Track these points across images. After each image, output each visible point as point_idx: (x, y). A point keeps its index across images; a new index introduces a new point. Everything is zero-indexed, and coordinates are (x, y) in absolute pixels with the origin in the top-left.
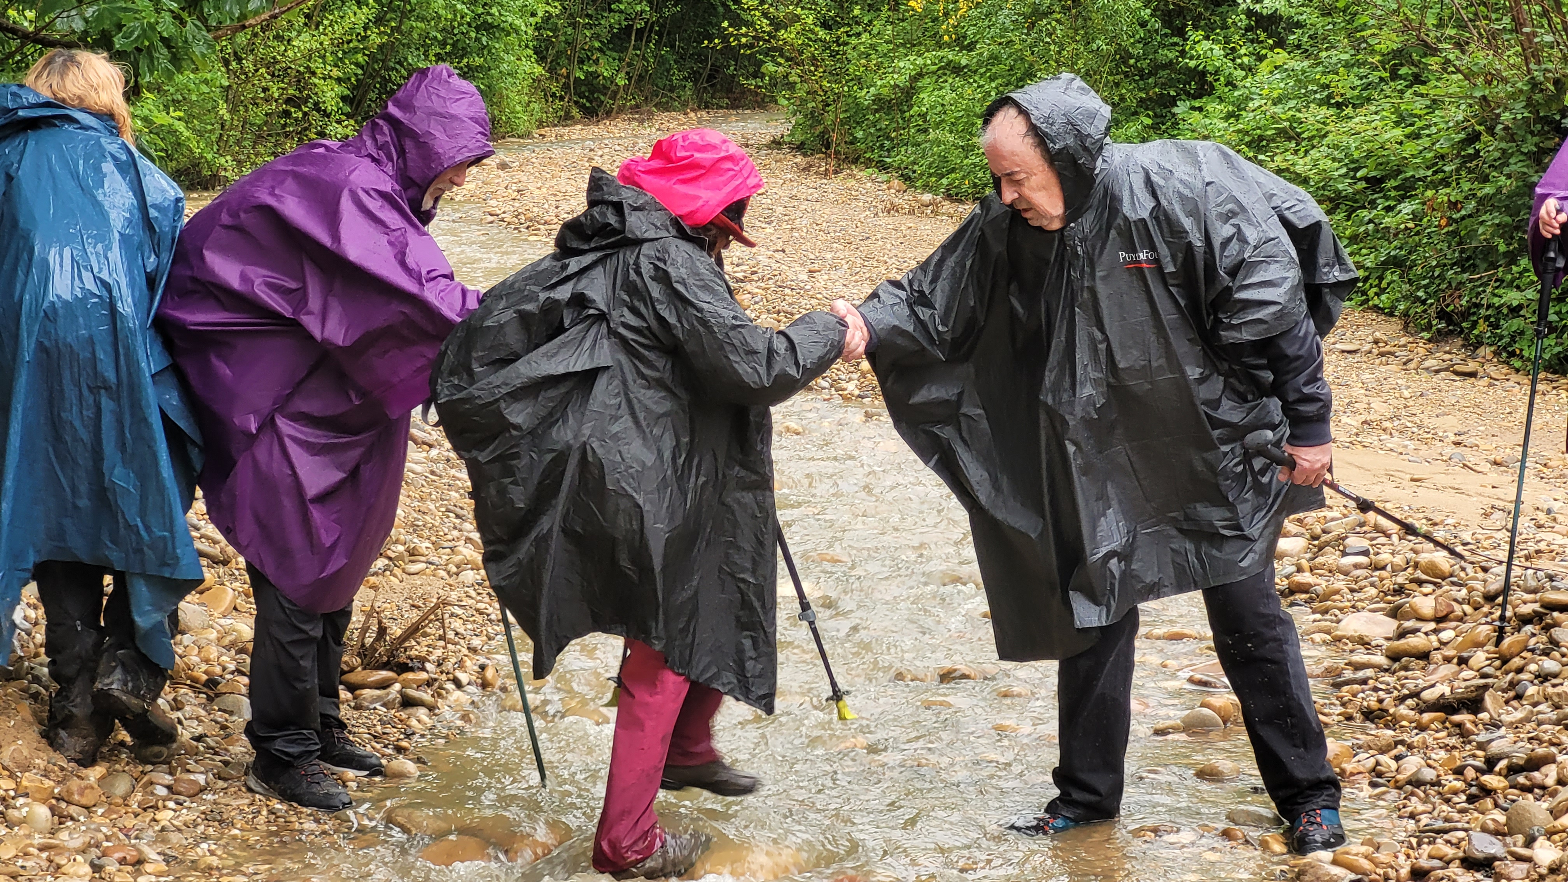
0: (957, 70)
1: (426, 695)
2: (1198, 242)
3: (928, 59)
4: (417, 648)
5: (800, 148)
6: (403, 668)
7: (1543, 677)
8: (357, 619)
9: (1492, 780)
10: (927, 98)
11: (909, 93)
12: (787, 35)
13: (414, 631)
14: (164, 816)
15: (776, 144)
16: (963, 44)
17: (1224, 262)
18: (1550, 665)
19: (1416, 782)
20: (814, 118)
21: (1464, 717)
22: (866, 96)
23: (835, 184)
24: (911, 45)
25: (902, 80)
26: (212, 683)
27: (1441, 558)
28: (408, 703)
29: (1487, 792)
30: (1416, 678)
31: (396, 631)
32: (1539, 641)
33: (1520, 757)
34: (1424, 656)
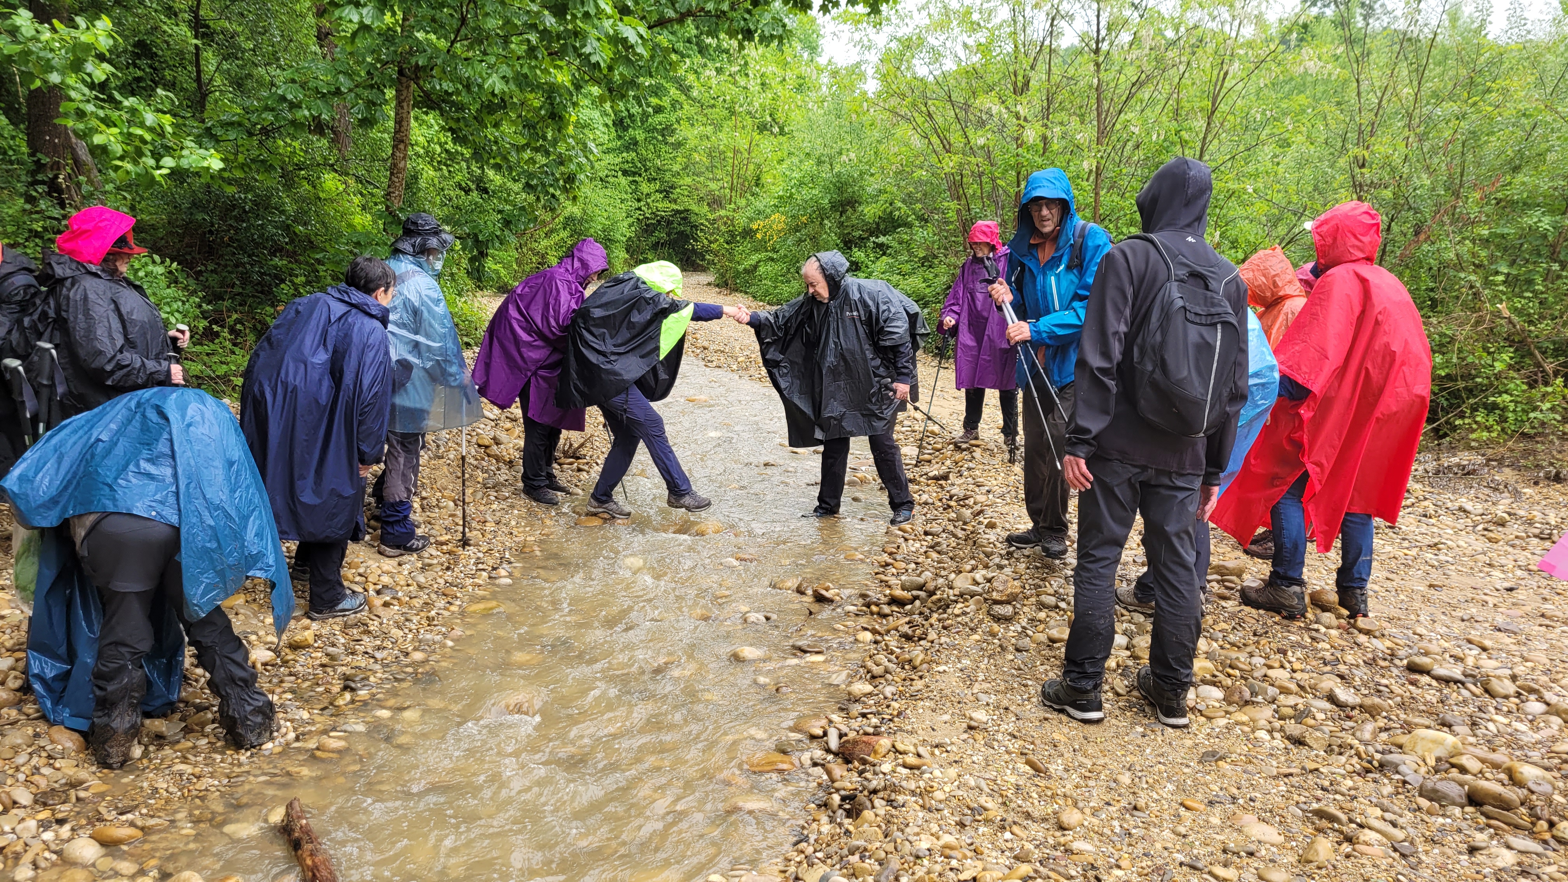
0: (772, 259)
1: (586, 468)
2: (874, 309)
3: (763, 255)
4: (583, 451)
5: (717, 286)
6: (578, 458)
7: (969, 469)
8: (562, 441)
9: (953, 503)
10: (762, 269)
11: (756, 267)
12: (714, 246)
13: (582, 445)
14: (494, 507)
15: (709, 284)
16: (774, 250)
17: (882, 318)
18: (971, 465)
19: (926, 503)
20: (723, 275)
21: (942, 482)
22: (741, 268)
23: (730, 298)
24: (756, 251)
25: (753, 263)
26: (511, 462)
27: (936, 428)
28: (579, 470)
29: (950, 507)
30: (926, 469)
31: (576, 445)
32: (968, 457)
33: (961, 495)
34: (929, 461)
